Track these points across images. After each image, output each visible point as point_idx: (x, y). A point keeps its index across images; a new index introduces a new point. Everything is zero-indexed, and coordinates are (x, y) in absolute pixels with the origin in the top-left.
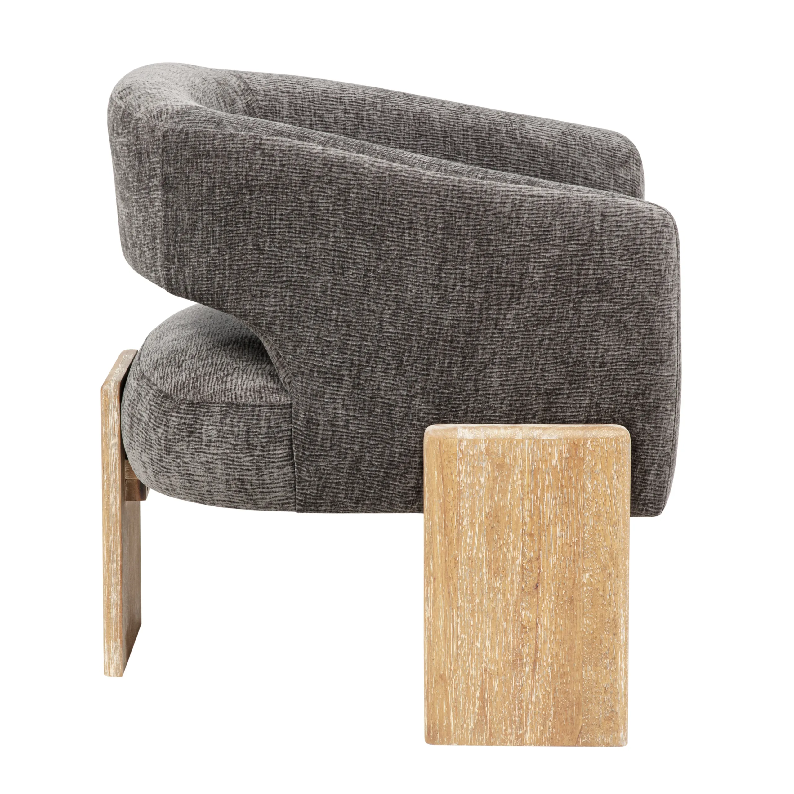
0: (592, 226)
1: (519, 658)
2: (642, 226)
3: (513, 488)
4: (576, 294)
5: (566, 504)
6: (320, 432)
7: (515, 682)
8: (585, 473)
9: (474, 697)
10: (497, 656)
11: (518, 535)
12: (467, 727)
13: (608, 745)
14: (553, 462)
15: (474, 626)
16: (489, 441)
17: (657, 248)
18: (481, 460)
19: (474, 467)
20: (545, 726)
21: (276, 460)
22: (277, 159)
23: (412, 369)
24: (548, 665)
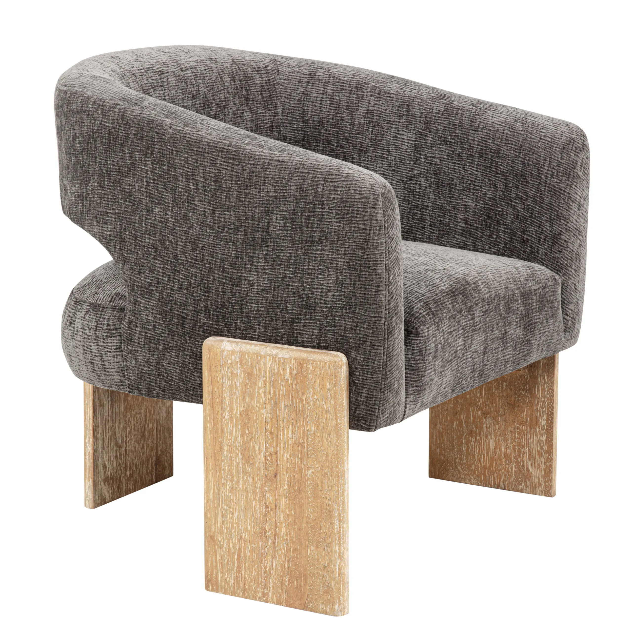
0: (316, 189)
1: (264, 532)
2: (353, 192)
3: (259, 394)
4: (306, 243)
5: (295, 411)
6: (138, 332)
7: (262, 550)
8: (308, 388)
9: (234, 558)
10: (249, 527)
11: (262, 432)
12: (229, 581)
13: (326, 613)
14: (286, 377)
15: (233, 500)
16: (242, 353)
17: (363, 211)
18: (237, 368)
19: (232, 373)
20: (282, 590)
21: (112, 351)
22: (111, 118)
23: (197, 290)
24: (284, 540)
